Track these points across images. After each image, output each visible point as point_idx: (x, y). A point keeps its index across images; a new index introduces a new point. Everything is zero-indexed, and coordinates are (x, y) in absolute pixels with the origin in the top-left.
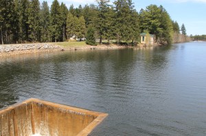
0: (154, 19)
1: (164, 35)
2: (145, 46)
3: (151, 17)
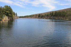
0: (7, 11)
1: (11, 16)
2: (5, 20)
3: (6, 10)
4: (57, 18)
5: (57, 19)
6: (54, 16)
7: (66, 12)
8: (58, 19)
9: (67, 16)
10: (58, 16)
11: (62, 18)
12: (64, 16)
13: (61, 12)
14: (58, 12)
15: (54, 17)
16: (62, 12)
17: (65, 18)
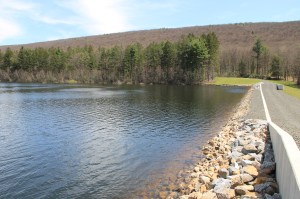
4: (30, 79)
5: (28, 82)
6: (16, 67)
7: (65, 51)
8: (34, 82)
9: (70, 67)
10: (35, 68)
11: (50, 75)
12: (58, 68)
13: (46, 53)
14: (33, 49)
15: (16, 73)
16: (52, 50)
17: (62, 76)
